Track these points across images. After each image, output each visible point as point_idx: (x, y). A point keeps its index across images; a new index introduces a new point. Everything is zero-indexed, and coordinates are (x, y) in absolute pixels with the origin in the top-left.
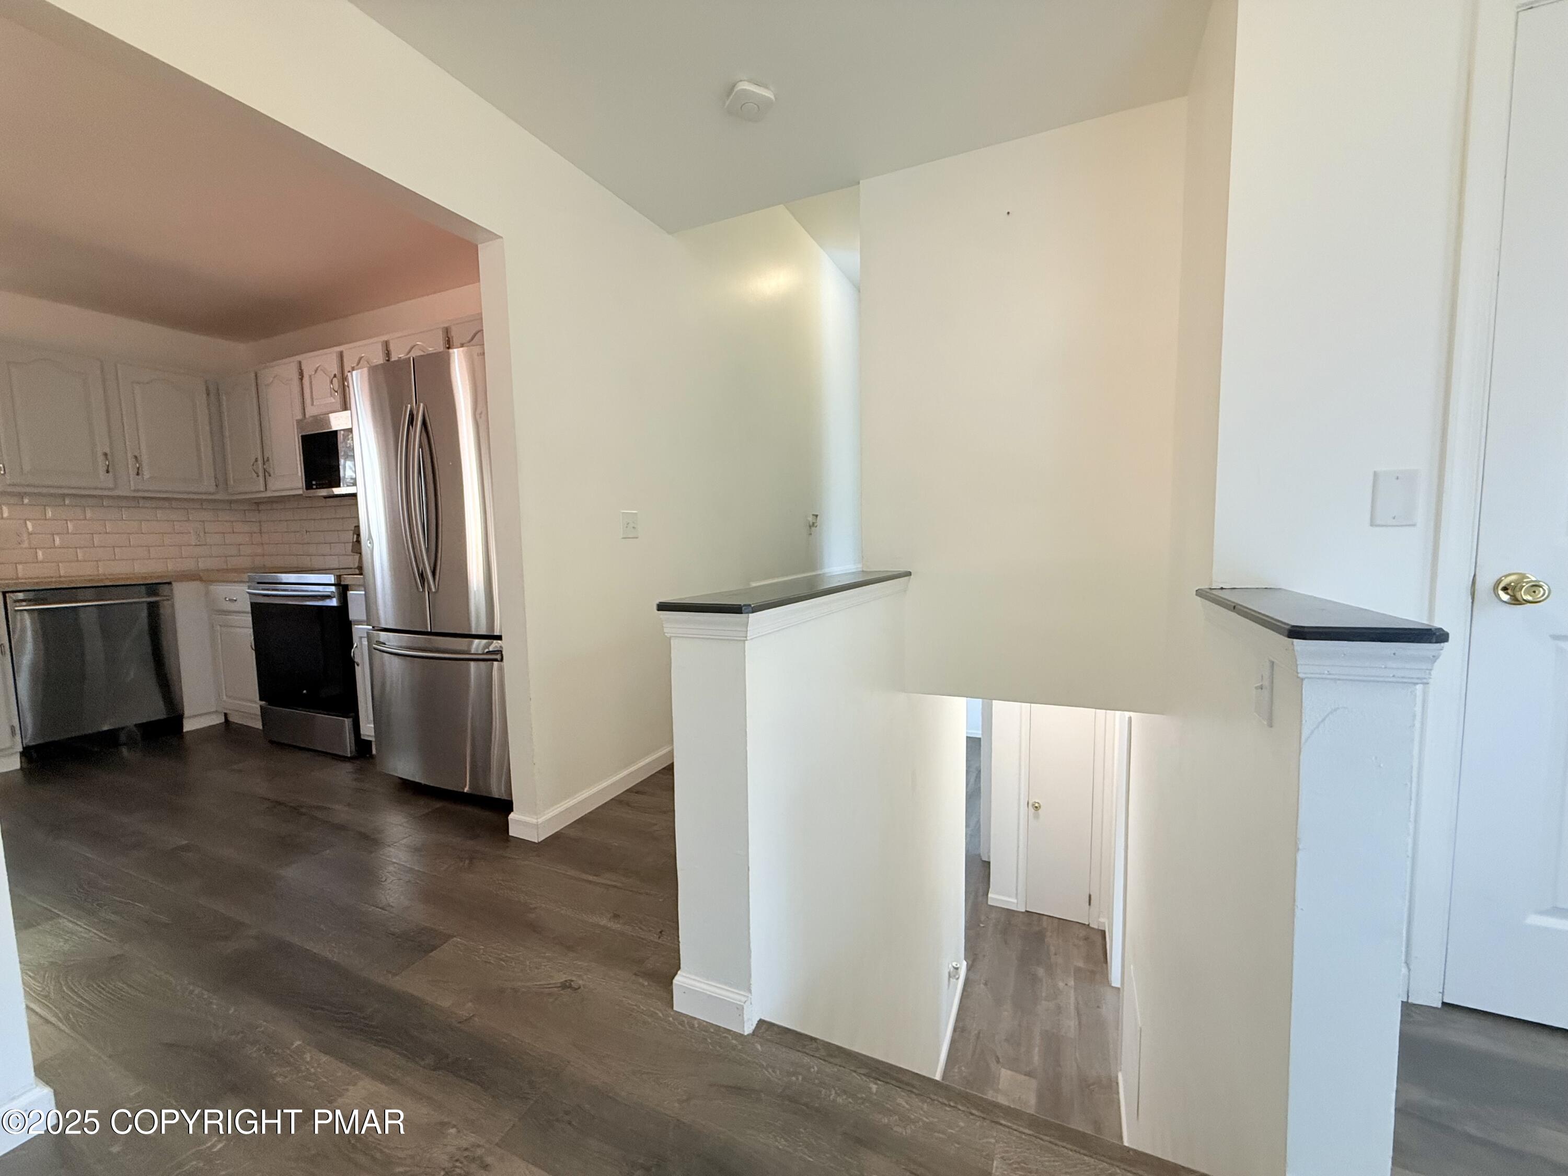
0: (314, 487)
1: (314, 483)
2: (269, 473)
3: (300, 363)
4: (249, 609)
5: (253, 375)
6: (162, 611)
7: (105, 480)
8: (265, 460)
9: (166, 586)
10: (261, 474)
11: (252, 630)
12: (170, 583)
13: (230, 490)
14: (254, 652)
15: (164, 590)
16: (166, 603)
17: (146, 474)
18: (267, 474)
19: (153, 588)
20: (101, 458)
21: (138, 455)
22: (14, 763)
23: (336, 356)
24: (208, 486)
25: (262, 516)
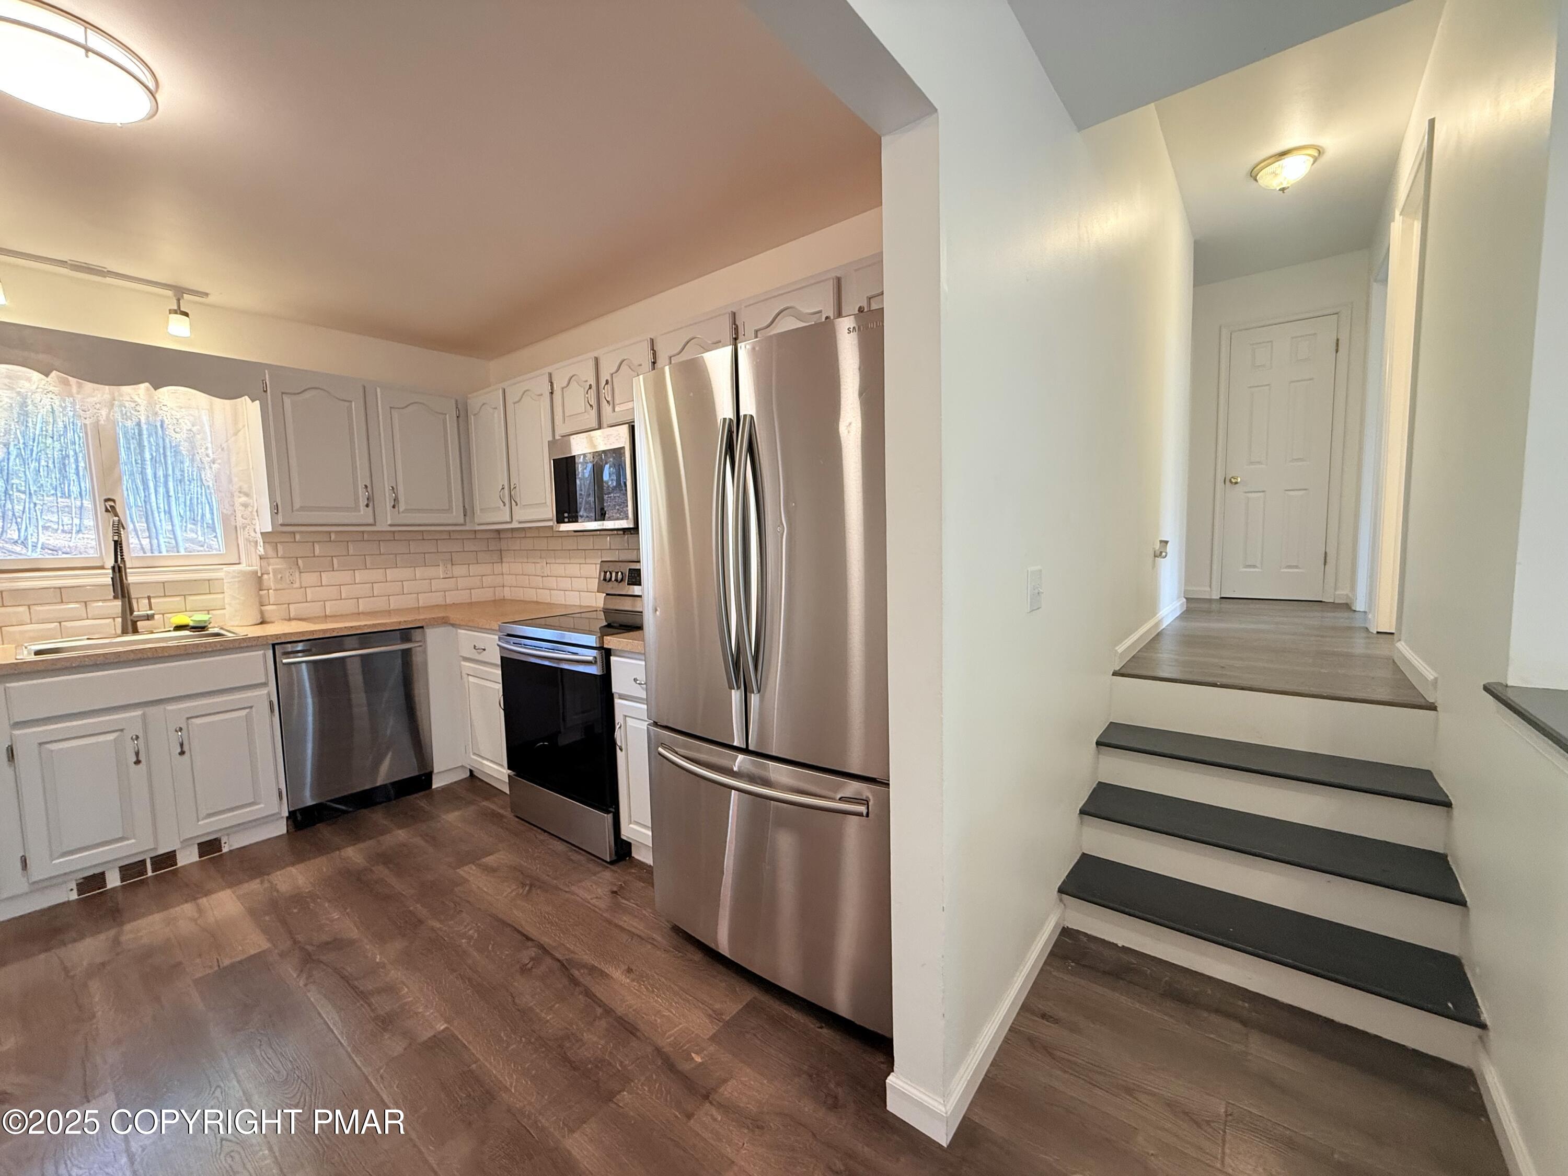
0: (566, 520)
1: (566, 515)
2: (516, 502)
3: (550, 375)
4: (499, 663)
5: (501, 392)
6: (414, 658)
7: (364, 515)
8: (512, 488)
9: (420, 630)
10: (507, 501)
11: (501, 686)
12: (422, 627)
13: (476, 520)
14: (502, 712)
15: (417, 635)
16: (418, 649)
17: (402, 506)
18: (513, 502)
19: (406, 634)
20: (361, 490)
21: (395, 487)
22: (280, 828)
23: (591, 363)
24: (456, 516)
25: (504, 545)
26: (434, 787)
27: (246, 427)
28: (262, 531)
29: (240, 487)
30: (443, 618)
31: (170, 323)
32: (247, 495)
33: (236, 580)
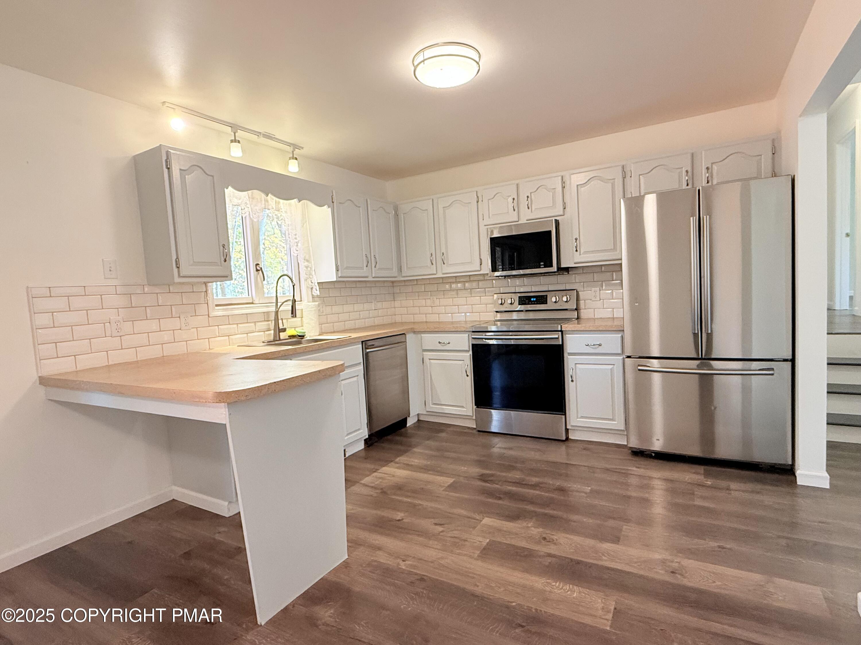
0: (497, 270)
1: (497, 267)
2: (444, 263)
5: (431, 201)
7: (366, 271)
8: (441, 255)
9: (404, 335)
10: (435, 262)
18: (442, 262)
21: (375, 255)
22: (361, 446)
23: (515, 187)
24: (395, 272)
25: (397, 290)
26: (408, 425)
27: (307, 222)
28: (319, 282)
29: (305, 257)
30: (412, 328)
31: (289, 164)
32: (308, 261)
33: (313, 309)
